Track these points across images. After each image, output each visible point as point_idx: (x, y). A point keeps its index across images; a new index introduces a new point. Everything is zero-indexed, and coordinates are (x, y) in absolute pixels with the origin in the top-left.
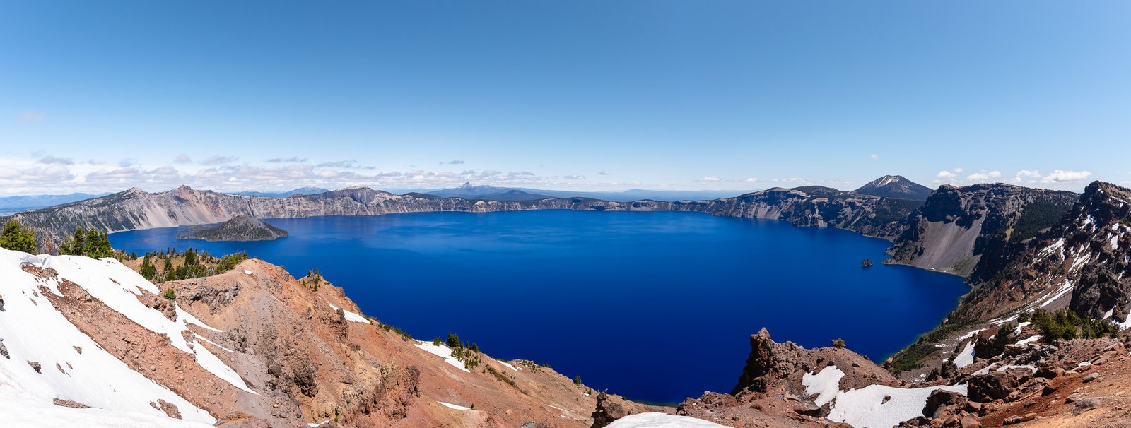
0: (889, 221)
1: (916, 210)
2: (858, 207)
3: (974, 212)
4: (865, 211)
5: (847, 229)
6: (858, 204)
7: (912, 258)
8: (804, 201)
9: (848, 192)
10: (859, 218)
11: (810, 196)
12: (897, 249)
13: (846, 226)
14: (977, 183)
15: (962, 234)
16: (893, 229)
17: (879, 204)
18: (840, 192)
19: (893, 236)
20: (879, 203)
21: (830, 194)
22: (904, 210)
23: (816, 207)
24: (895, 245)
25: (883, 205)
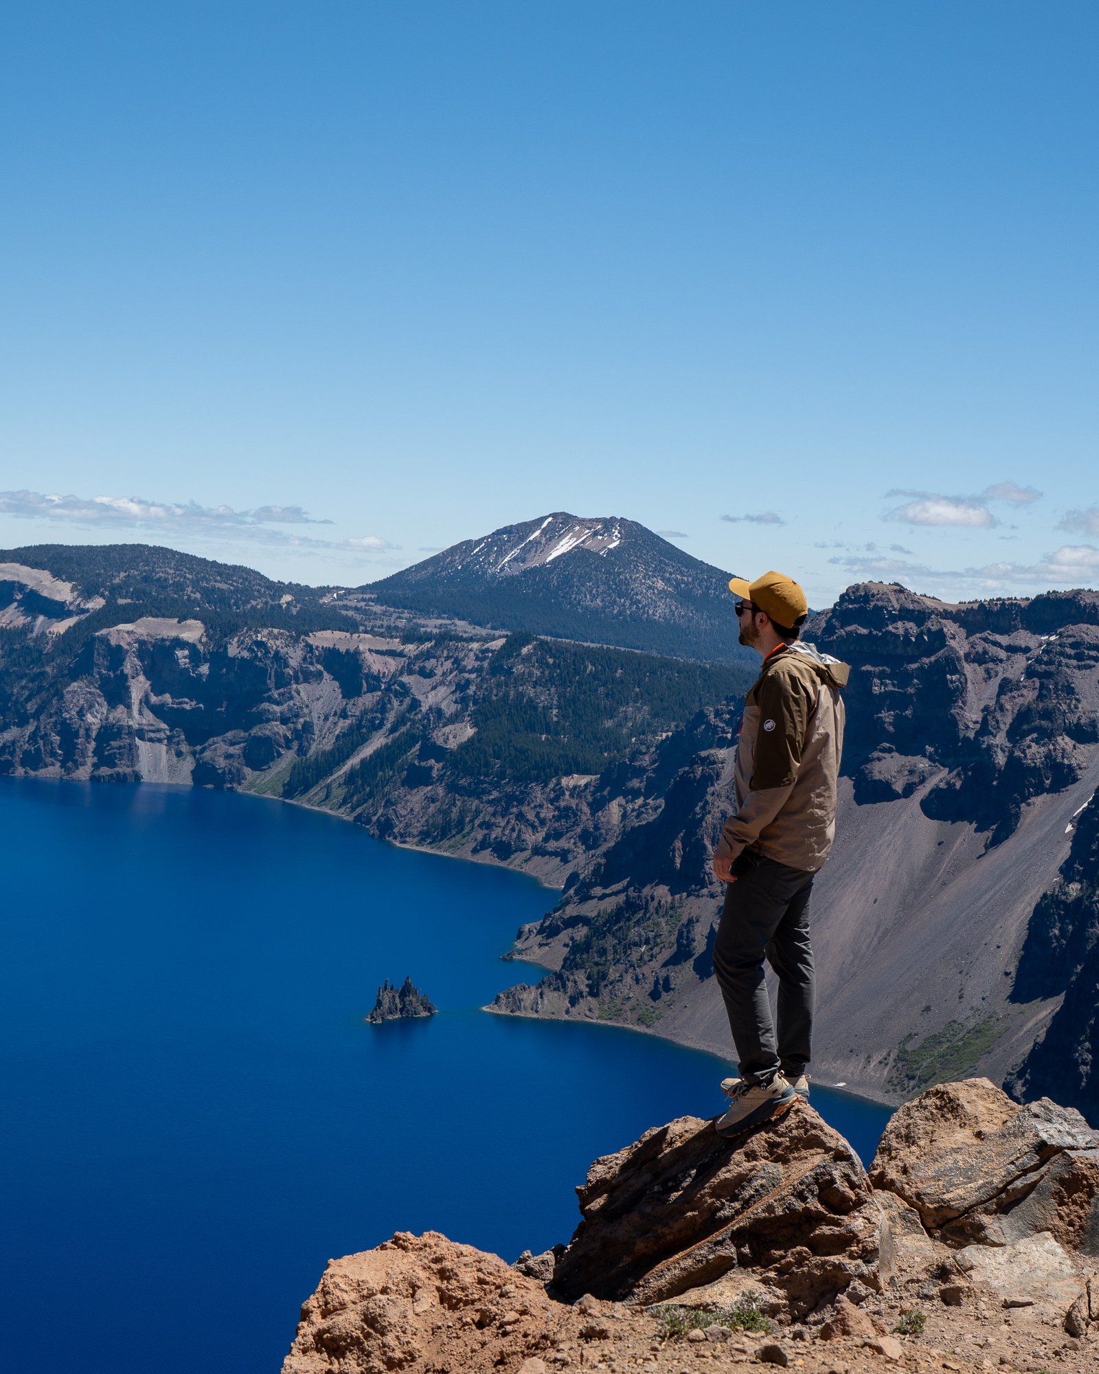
0: (546, 771)
1: (701, 717)
2: (374, 681)
3: (1034, 752)
4: (415, 704)
5: (307, 802)
6: (376, 664)
7: (661, 988)
8: (61, 627)
9: (325, 590)
10: (378, 742)
11: (97, 603)
12: (581, 932)
13: (300, 782)
14: (1064, 588)
15: (957, 869)
16: (565, 813)
17: (495, 669)
18: (279, 589)
19: (564, 856)
20: (498, 665)
21: (222, 599)
22: (635, 712)
23: (130, 665)
24: (571, 911)
25: (521, 679)
